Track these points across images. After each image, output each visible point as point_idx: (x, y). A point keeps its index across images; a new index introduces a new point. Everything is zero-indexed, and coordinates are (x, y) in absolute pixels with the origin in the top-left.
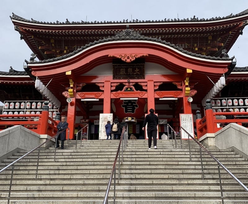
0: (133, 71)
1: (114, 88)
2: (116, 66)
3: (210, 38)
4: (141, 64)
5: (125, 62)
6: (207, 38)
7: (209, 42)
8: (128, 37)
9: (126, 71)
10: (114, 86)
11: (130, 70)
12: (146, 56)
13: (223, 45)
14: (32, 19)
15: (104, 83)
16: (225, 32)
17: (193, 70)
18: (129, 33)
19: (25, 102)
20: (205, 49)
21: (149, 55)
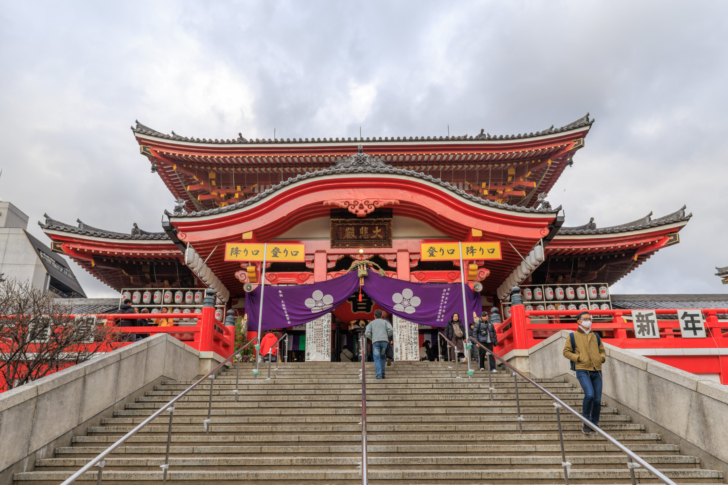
0: (370, 232)
1: (332, 265)
2: (337, 222)
3: (511, 171)
4: (385, 219)
5: (354, 216)
6: (505, 173)
7: (510, 179)
8: (360, 168)
9: (357, 233)
10: (333, 261)
11: (364, 230)
12: (395, 205)
13: (535, 186)
14: (173, 133)
15: (313, 254)
16: (539, 161)
17: (483, 232)
18: (363, 161)
19: (161, 291)
20: (501, 192)
21: (401, 201)
